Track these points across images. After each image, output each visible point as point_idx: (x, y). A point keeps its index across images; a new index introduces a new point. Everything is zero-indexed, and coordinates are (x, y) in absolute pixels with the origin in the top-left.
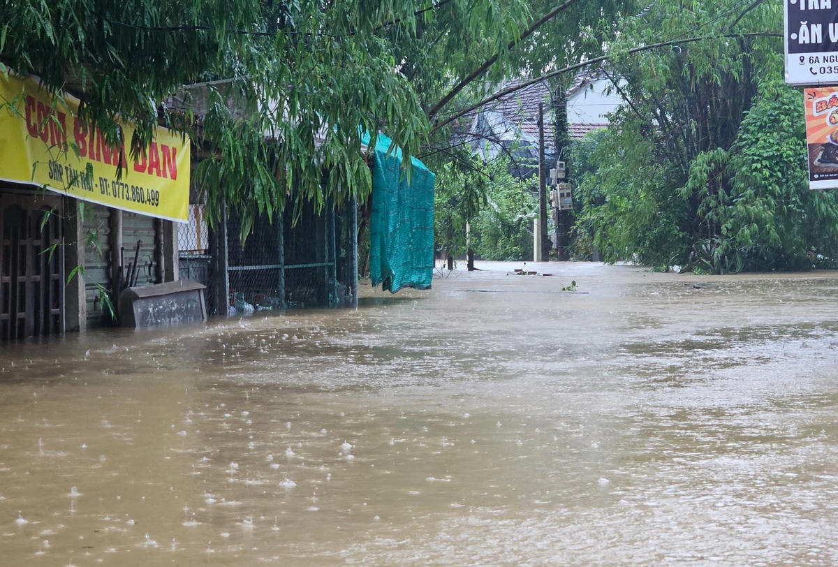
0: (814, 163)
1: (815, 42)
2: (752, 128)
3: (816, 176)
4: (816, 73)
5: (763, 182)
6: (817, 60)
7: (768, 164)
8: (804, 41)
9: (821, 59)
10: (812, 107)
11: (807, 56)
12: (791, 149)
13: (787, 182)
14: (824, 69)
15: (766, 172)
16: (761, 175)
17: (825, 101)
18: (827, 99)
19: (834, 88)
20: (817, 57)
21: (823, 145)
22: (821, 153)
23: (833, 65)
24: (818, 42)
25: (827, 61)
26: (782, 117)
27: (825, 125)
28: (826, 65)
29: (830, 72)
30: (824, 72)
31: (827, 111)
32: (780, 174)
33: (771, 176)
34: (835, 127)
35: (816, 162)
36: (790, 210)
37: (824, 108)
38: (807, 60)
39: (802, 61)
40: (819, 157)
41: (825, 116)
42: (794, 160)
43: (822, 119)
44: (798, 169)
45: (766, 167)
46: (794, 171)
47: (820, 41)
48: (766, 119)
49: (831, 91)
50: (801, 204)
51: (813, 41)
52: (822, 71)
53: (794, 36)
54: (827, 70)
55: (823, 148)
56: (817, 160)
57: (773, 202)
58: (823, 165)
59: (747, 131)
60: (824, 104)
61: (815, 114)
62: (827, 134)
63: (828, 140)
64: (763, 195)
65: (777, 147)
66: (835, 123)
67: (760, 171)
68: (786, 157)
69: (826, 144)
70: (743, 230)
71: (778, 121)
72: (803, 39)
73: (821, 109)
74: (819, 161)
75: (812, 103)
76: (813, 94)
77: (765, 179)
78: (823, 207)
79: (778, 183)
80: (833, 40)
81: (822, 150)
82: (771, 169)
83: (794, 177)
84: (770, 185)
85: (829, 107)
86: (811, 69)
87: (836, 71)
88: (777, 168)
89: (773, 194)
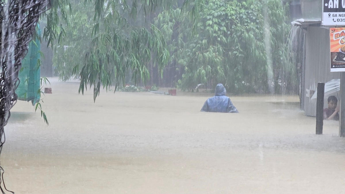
0: (333, 61)
1: (335, 8)
3: (334, 66)
4: (335, 21)
5: (214, 35)
6: (336, 15)
7: (217, 21)
8: (331, 7)
9: (338, 15)
10: (333, 36)
11: (332, 13)
12: (233, 10)
13: (231, 34)
14: (339, 19)
15: (216, 28)
16: (212, 29)
17: (339, 34)
18: (340, 33)
19: (343, 28)
20: (336, 14)
21: (337, 53)
22: (336, 56)
23: (343, 18)
24: (337, 8)
25: (341, 16)
27: (338, 44)
28: (340, 18)
29: (341, 21)
30: (339, 21)
31: (339, 38)
32: (225, 29)
33: (219, 30)
34: (343, 45)
35: (334, 60)
37: (339, 36)
38: (331, 16)
39: (329, 16)
40: (335, 58)
41: (338, 40)
42: (236, 18)
43: (337, 41)
44: (239, 25)
45: (216, 23)
46: (236, 25)
47: (338, 7)
49: (342, 29)
50: (241, 50)
51: (335, 7)
52: (338, 21)
53: (326, 5)
54: (340, 20)
55: (337, 54)
56: (334, 59)
57: (221, 49)
58: (337, 62)
60: (338, 35)
61: (334, 39)
62: (339, 48)
63: (340, 50)
64: (214, 44)
65: (223, 8)
66: (343, 43)
67: (212, 26)
68: (230, 16)
69: (338, 52)
70: (200, 70)
72: (330, 6)
73: (337, 37)
74: (335, 59)
75: (333, 34)
76: (334, 31)
77: (215, 32)
78: (257, 52)
79: (225, 34)
80: (344, 7)
81: (337, 55)
82: (219, 25)
83: (237, 31)
84: (219, 36)
85: (340, 36)
86: (333, 19)
87: (344, 21)
88: (223, 24)
89: (221, 43)
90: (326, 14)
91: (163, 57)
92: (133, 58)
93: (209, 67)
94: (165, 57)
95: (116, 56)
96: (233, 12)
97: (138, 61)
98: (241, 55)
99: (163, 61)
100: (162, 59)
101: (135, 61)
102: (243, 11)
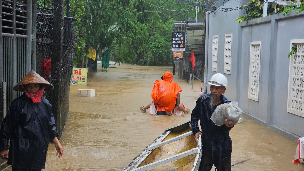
2: (151, 41)
4: (175, 50)
10: (174, 53)
15: (153, 49)
20: (175, 48)
26: (156, 39)
33: (154, 50)
36: (157, 56)
48: (153, 39)
51: (175, 46)
55: (175, 57)
57: (154, 55)
59: (150, 41)
65: (155, 45)
71: (155, 40)
77: (153, 50)
78: (163, 56)
79: (155, 51)
80: (177, 46)
83: (158, 50)
87: (177, 50)
88: (155, 49)
89: (154, 53)
90: (172, 48)
96: (157, 46)
102: (160, 46)
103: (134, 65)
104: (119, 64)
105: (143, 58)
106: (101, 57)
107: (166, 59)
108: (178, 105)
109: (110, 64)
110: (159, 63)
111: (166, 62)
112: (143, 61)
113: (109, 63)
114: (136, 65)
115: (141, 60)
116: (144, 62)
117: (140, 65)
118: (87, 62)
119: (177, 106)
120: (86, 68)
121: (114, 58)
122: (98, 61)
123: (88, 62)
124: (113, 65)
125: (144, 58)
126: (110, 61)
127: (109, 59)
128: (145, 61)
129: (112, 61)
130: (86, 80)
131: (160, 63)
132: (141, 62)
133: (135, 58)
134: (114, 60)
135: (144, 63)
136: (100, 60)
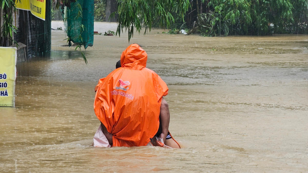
91: (184, 5)
92: (159, 6)
93: (238, 11)
94: (186, 4)
95: (146, 5)
97: (163, 9)
98: (267, 2)
99: (183, 8)
100: (183, 6)
101: (161, 9)
103: (178, 33)
104: (131, 33)
105: (212, 8)
106: (65, 8)
107: (293, 10)
108: (165, 131)
109: (97, 33)
110: (269, 27)
111: (291, 21)
112: (211, 18)
113: (92, 25)
114: (189, 34)
115: (202, 17)
116: (213, 23)
117: (199, 33)
118: (15, 24)
119: (163, 133)
120: (10, 45)
121: (108, 11)
122: (54, 20)
123: (17, 26)
124: (106, 34)
125: (213, 10)
126: (97, 20)
127: (93, 14)
128: (217, 19)
129: (104, 20)
130: (11, 89)
131: (272, 25)
132: (205, 22)
133: (183, 10)
134: (111, 16)
135: (215, 27)
136: (60, 19)
